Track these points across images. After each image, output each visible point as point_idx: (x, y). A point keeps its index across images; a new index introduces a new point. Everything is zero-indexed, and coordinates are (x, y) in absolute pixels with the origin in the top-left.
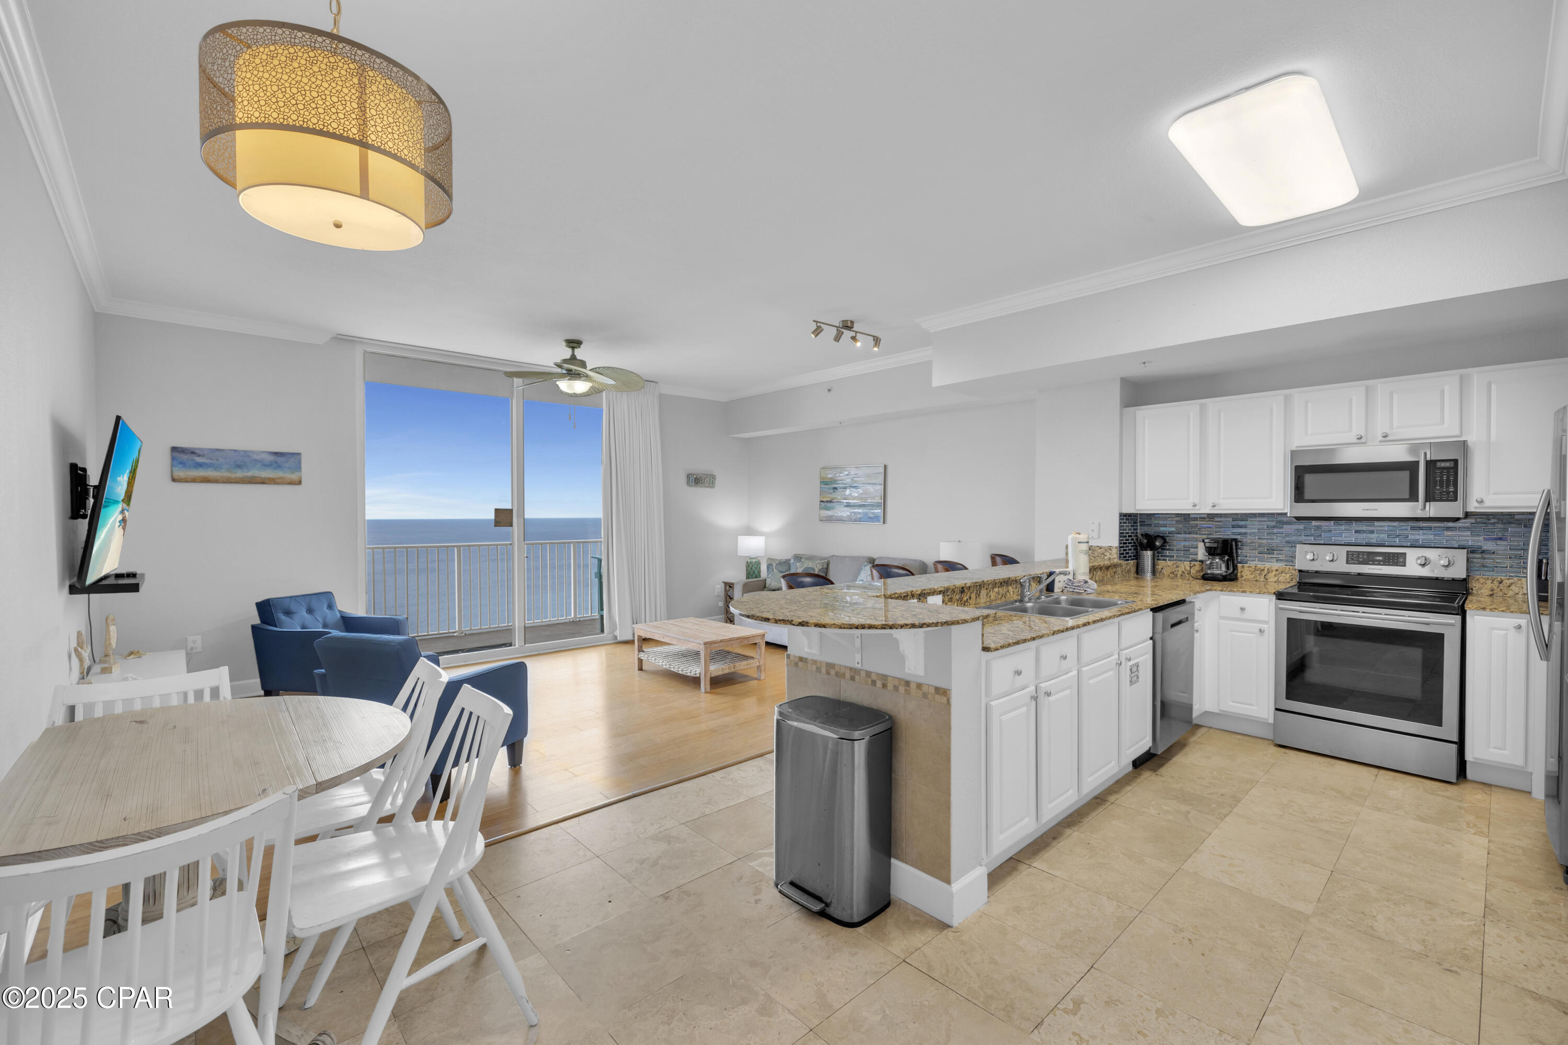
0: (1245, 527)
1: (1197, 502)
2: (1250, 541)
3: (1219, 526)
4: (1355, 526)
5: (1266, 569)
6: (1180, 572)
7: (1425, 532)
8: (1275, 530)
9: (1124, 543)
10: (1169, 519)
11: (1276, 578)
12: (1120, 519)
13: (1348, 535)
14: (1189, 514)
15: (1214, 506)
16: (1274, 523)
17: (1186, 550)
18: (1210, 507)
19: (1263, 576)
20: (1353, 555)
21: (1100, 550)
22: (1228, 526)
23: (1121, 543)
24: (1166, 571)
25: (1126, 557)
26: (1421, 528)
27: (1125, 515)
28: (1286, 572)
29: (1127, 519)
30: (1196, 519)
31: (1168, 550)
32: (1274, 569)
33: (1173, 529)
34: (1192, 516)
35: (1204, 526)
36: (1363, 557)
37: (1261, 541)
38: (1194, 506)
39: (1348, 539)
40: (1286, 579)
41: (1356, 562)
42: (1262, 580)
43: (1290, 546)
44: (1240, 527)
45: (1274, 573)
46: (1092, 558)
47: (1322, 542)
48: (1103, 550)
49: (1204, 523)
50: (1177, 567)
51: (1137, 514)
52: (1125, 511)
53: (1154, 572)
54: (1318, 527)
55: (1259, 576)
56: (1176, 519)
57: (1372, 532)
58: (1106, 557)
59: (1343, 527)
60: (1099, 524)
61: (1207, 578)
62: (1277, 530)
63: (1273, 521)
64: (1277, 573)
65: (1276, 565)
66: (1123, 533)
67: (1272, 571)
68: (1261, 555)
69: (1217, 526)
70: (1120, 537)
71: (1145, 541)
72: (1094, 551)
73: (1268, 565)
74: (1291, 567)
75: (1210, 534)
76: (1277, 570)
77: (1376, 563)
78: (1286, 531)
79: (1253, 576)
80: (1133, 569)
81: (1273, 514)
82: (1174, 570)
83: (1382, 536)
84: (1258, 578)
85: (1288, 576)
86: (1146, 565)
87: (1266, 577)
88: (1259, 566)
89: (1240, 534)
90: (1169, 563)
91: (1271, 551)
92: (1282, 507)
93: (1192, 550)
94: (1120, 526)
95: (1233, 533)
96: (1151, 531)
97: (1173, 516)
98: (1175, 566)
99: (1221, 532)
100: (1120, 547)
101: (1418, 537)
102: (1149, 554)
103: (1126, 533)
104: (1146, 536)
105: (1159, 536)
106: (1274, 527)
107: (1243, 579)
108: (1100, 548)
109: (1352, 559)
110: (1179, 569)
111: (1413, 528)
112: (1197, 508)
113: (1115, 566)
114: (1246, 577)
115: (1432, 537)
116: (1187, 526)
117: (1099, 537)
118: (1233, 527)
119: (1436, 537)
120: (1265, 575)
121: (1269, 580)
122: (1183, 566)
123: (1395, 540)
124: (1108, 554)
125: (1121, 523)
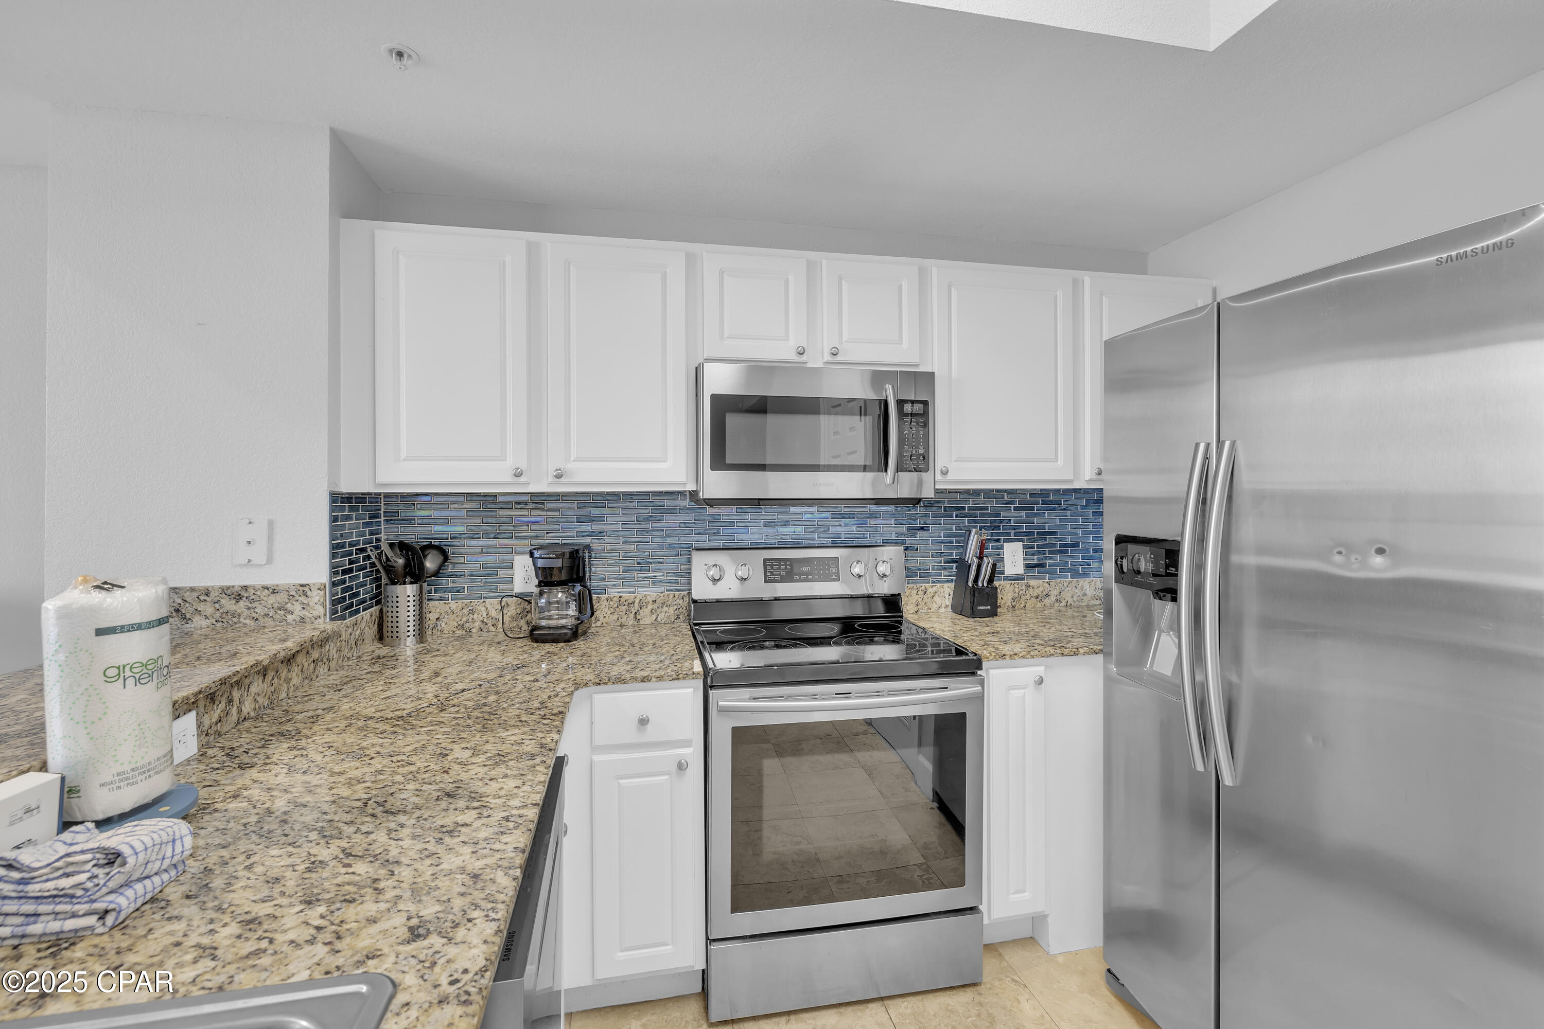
0: (600, 519)
1: (523, 465)
2: (609, 548)
3: (554, 520)
4: (766, 514)
5: (637, 600)
6: (478, 624)
7: (848, 521)
8: (650, 525)
9: (344, 572)
10: (452, 506)
11: (654, 617)
12: (332, 509)
13: (755, 530)
14: (495, 496)
15: (559, 476)
16: (646, 512)
17: (490, 573)
18: (551, 479)
19: (632, 615)
20: (772, 566)
21: (272, 599)
22: (570, 519)
23: (336, 573)
24: (448, 625)
25: (351, 605)
26: (843, 516)
27: (348, 498)
28: (669, 603)
29: (352, 509)
30: (508, 505)
31: (450, 576)
32: (650, 599)
33: (461, 529)
34: (500, 499)
35: (525, 519)
36: (786, 568)
37: (627, 547)
38: (518, 474)
39: (756, 537)
40: (669, 617)
41: (777, 578)
42: (631, 623)
43: (675, 553)
44: (592, 520)
45: (650, 607)
46: (247, 622)
47: (720, 544)
48: (282, 597)
49: (526, 513)
50: (472, 612)
51: (380, 494)
52: (346, 487)
53: (421, 635)
54: (715, 519)
55: (626, 616)
56: (466, 506)
57: (786, 524)
58: (290, 618)
59: (748, 517)
60: (271, 524)
61: (537, 635)
62: (655, 525)
63: (646, 507)
64: (655, 606)
65: (653, 592)
66: (342, 546)
67: (647, 603)
68: (627, 575)
69: (549, 520)
70: (333, 556)
71: (401, 561)
72: (253, 601)
73: (640, 593)
74: (677, 593)
75: (537, 537)
76: (654, 601)
77: (803, 577)
78: (666, 525)
79: (615, 617)
80: (371, 632)
81: (647, 494)
82: (464, 619)
83: (799, 529)
84: (624, 620)
85: (672, 610)
86: (402, 620)
87: (637, 616)
88: (625, 596)
89: (592, 534)
90: (453, 605)
91: (643, 565)
92: (683, 479)
93: (502, 573)
94: (333, 529)
95: (581, 534)
96: (413, 534)
97: (462, 499)
98: (466, 611)
99: (557, 531)
100: (334, 584)
101: (839, 529)
102: (410, 590)
103: (351, 545)
104: (403, 547)
105: (431, 546)
106: (648, 519)
107: (599, 624)
108: (274, 592)
109: (772, 574)
110: (476, 616)
111: (834, 516)
112: (523, 479)
113: (324, 641)
114: (605, 620)
115: (854, 528)
116: (490, 520)
117: (270, 560)
118: (580, 520)
119: (859, 529)
120: (636, 613)
121: (642, 622)
122: (483, 609)
123: (814, 536)
124: (297, 607)
125: (335, 519)
